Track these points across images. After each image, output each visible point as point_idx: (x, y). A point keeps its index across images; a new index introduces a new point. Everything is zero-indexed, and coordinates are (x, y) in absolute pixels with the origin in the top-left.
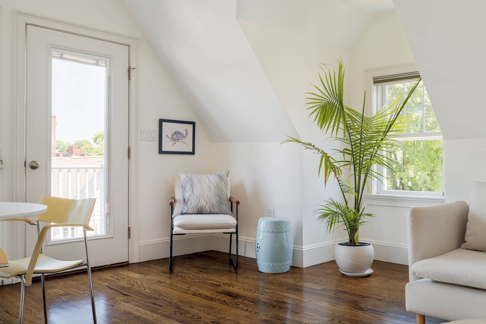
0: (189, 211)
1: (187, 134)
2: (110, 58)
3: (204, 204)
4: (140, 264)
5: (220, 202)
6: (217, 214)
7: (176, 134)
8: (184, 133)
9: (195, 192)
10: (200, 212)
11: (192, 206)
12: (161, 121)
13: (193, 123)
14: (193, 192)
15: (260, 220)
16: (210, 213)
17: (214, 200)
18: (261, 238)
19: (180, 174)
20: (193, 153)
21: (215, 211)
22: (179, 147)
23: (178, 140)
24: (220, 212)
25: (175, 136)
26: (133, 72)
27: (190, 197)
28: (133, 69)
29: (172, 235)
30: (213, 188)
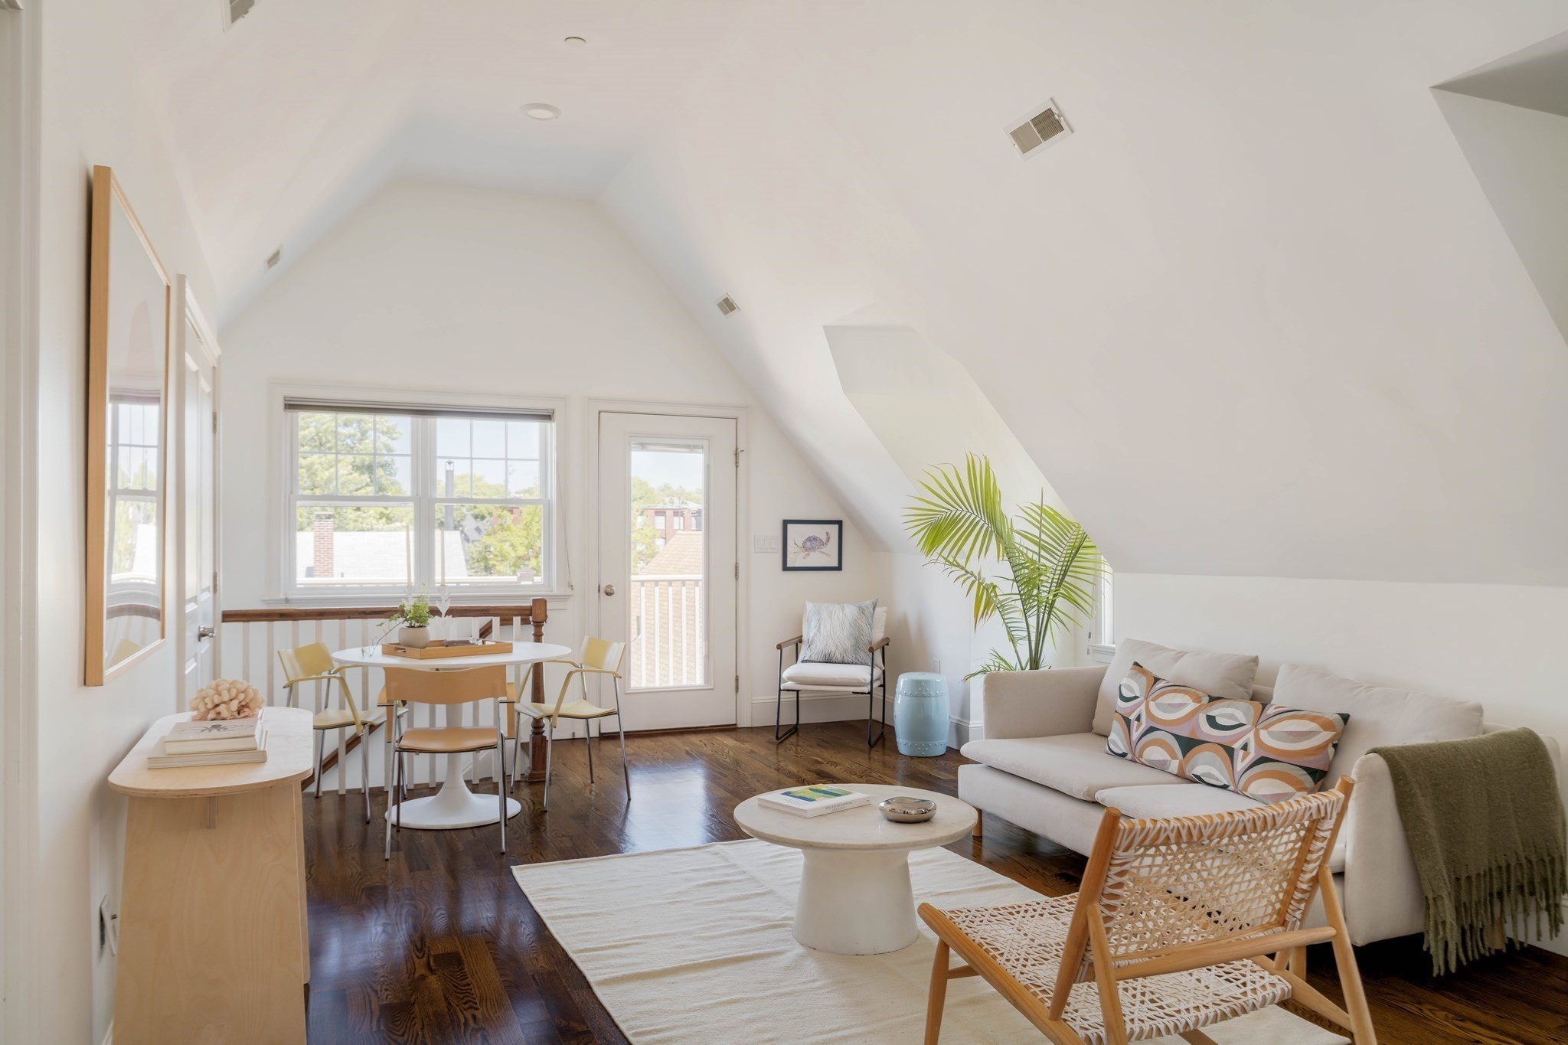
0: (813, 658)
1: (828, 540)
2: (709, 440)
3: (833, 649)
4: (751, 729)
5: (857, 647)
6: (853, 663)
7: (810, 541)
8: (824, 538)
9: (822, 631)
10: (828, 660)
11: (817, 650)
12: (786, 523)
13: (840, 523)
14: (819, 630)
15: (900, 677)
16: (843, 663)
17: (848, 644)
18: (899, 702)
19: (807, 601)
20: (839, 568)
21: (850, 660)
22: (815, 560)
23: (813, 549)
24: (857, 661)
25: (808, 543)
26: (741, 456)
27: (815, 638)
28: (743, 451)
29: (780, 690)
30: (847, 626)
